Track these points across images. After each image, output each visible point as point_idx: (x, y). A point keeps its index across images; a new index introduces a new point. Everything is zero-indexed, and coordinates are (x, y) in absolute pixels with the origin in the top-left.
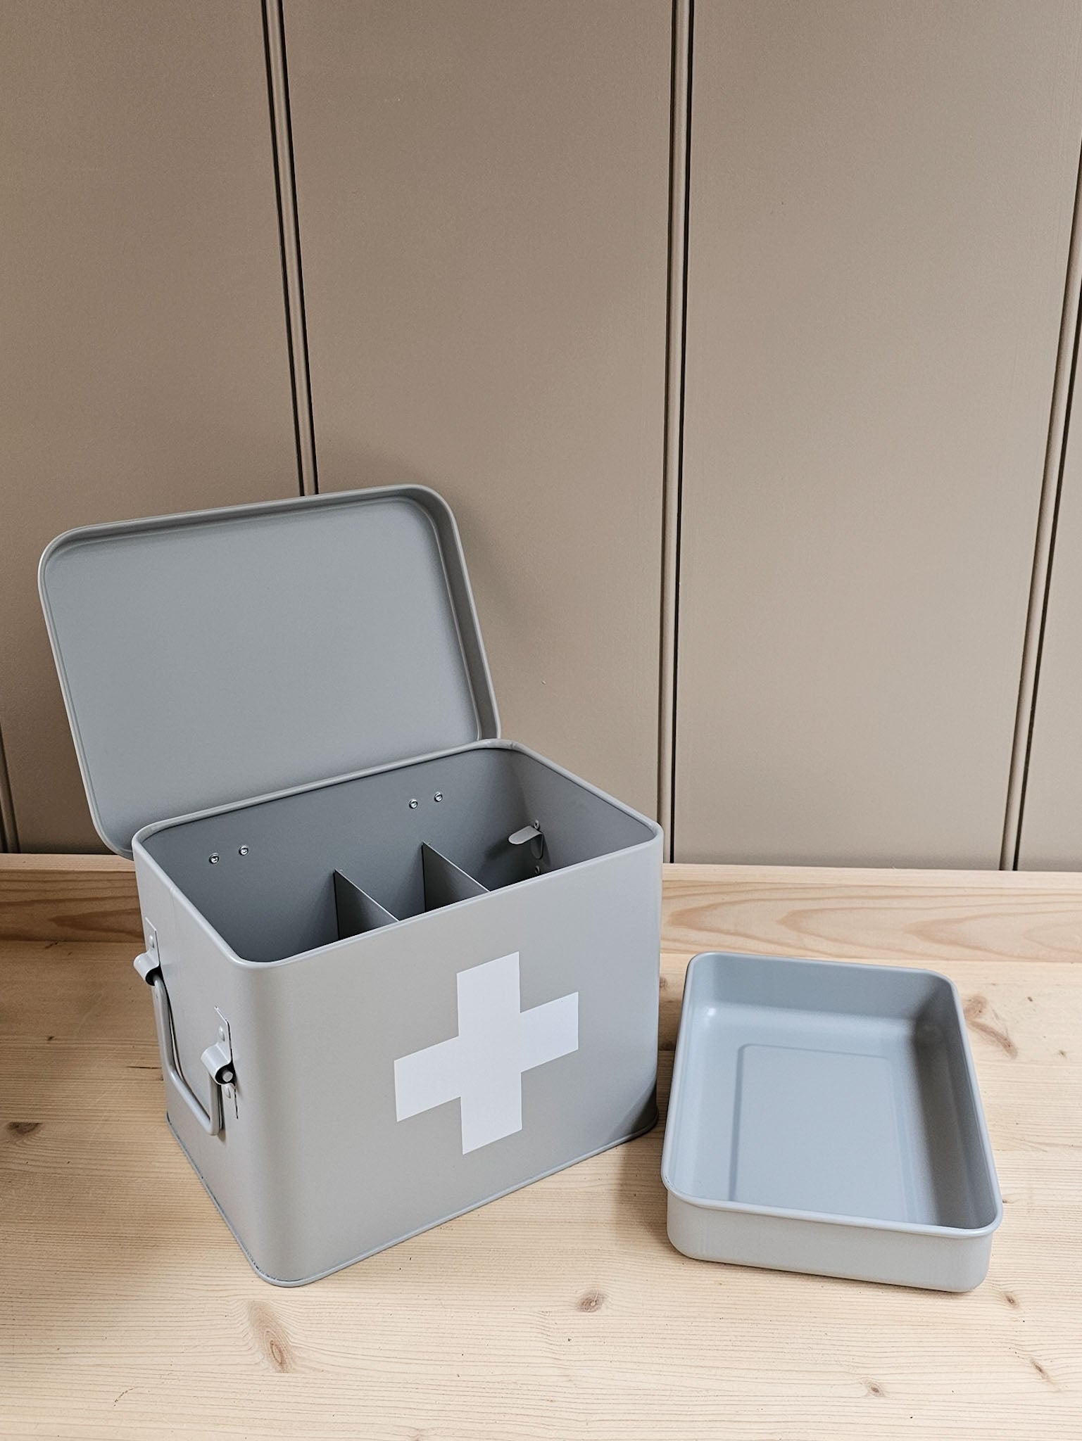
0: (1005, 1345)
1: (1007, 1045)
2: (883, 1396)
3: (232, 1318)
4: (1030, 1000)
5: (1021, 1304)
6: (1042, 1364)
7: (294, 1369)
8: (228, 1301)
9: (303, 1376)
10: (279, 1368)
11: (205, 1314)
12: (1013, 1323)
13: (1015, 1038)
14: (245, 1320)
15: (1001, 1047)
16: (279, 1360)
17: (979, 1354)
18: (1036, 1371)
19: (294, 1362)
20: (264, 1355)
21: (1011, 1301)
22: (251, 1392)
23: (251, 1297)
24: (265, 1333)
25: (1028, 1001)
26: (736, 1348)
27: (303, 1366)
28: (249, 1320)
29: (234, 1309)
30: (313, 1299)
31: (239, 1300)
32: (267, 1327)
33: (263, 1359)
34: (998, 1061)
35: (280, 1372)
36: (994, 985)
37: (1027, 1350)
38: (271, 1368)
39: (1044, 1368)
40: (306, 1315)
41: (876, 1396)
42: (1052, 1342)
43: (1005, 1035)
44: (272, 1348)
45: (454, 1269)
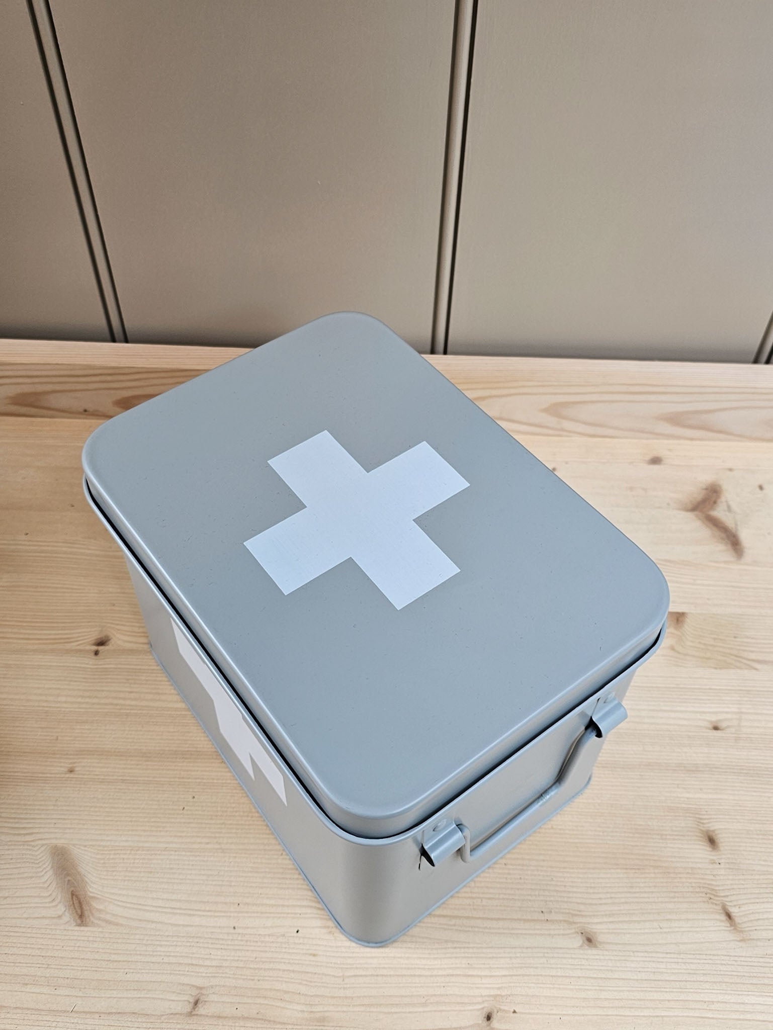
0: (702, 890)
1: (734, 542)
2: (596, 947)
3: (37, 866)
4: (761, 488)
5: (720, 845)
6: (732, 910)
7: (92, 922)
8: (34, 846)
9: (100, 930)
10: (79, 921)
11: (14, 861)
12: (711, 866)
13: (745, 536)
14: (50, 867)
15: (729, 547)
16: (79, 912)
17: (680, 900)
18: (723, 917)
19: (92, 914)
20: (66, 906)
21: (712, 841)
22: (55, 947)
23: (54, 842)
24: (67, 882)
25: (758, 490)
26: (474, 895)
27: (99, 919)
28: (52, 867)
29: (39, 855)
30: (109, 843)
31: (43, 845)
32: (68, 875)
33: (65, 911)
34: (725, 562)
35: (79, 925)
36: (731, 470)
37: (722, 895)
38: (72, 921)
39: (733, 915)
40: (102, 862)
41: (590, 947)
42: (743, 887)
43: (734, 531)
44: (72, 898)
45: (233, 808)
